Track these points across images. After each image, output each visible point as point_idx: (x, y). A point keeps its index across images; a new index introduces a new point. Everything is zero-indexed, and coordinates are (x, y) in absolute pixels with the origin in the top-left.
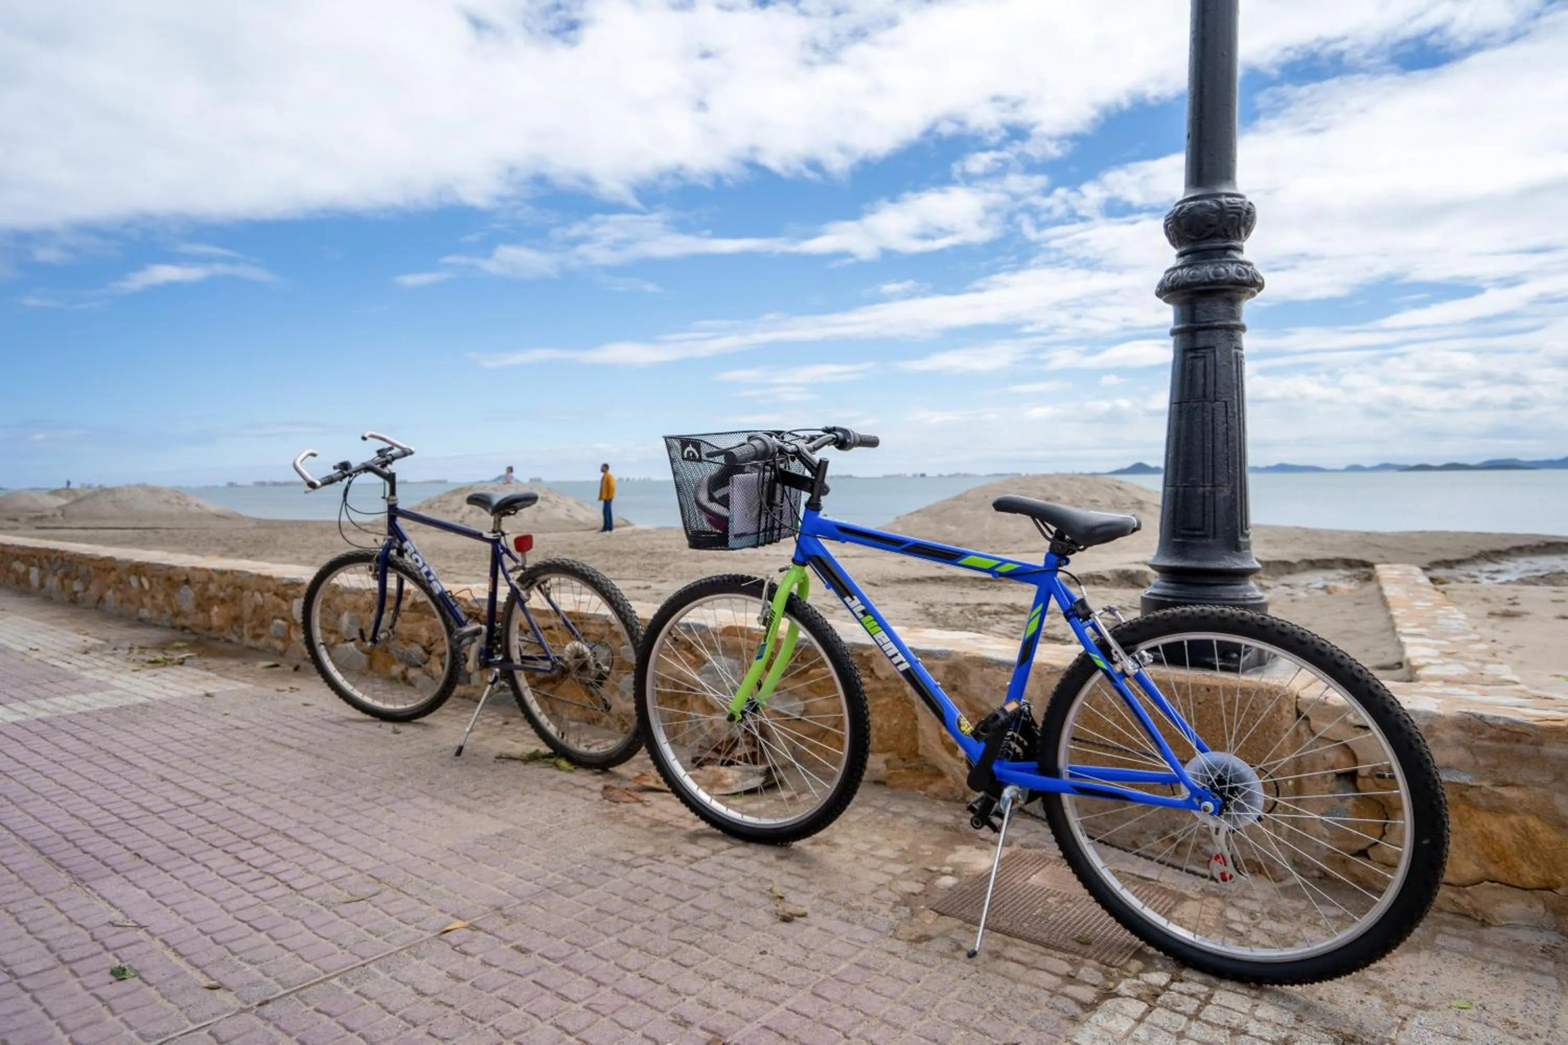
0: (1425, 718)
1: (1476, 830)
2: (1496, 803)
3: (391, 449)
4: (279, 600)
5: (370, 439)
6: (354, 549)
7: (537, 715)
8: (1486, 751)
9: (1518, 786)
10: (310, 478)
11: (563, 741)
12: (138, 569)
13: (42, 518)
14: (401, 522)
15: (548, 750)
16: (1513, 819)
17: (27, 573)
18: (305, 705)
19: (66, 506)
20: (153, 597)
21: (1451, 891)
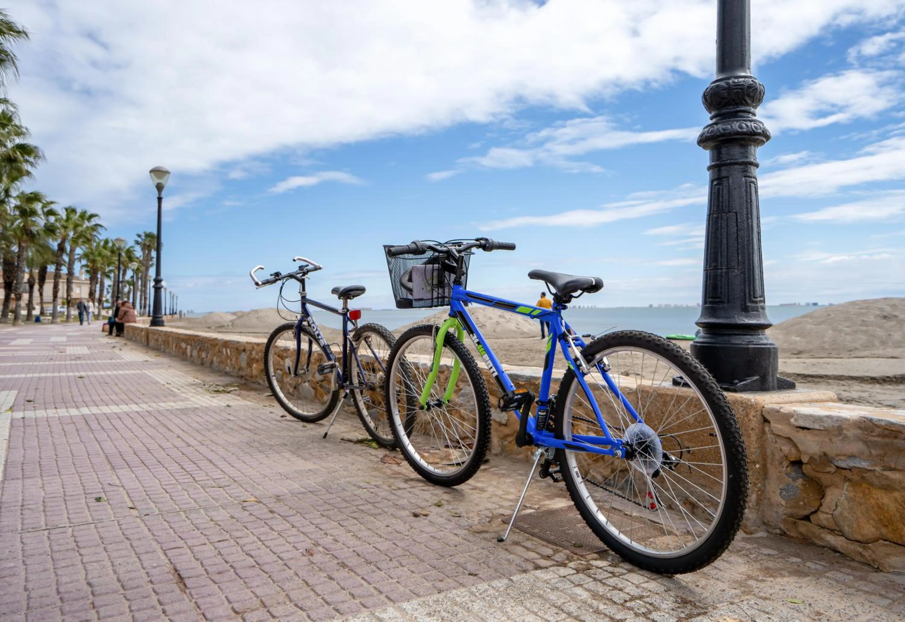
0: (837, 420)
1: (873, 502)
2: (884, 482)
3: (307, 266)
4: (280, 359)
5: (298, 261)
6: (287, 322)
7: (365, 416)
8: (875, 445)
9: (899, 470)
10: (257, 280)
11: (376, 433)
12: (226, 344)
13: (222, 327)
14: (309, 306)
15: (370, 438)
16: (897, 494)
17: (186, 349)
18: (271, 413)
19: (235, 320)
20: (231, 360)
21: (861, 547)
